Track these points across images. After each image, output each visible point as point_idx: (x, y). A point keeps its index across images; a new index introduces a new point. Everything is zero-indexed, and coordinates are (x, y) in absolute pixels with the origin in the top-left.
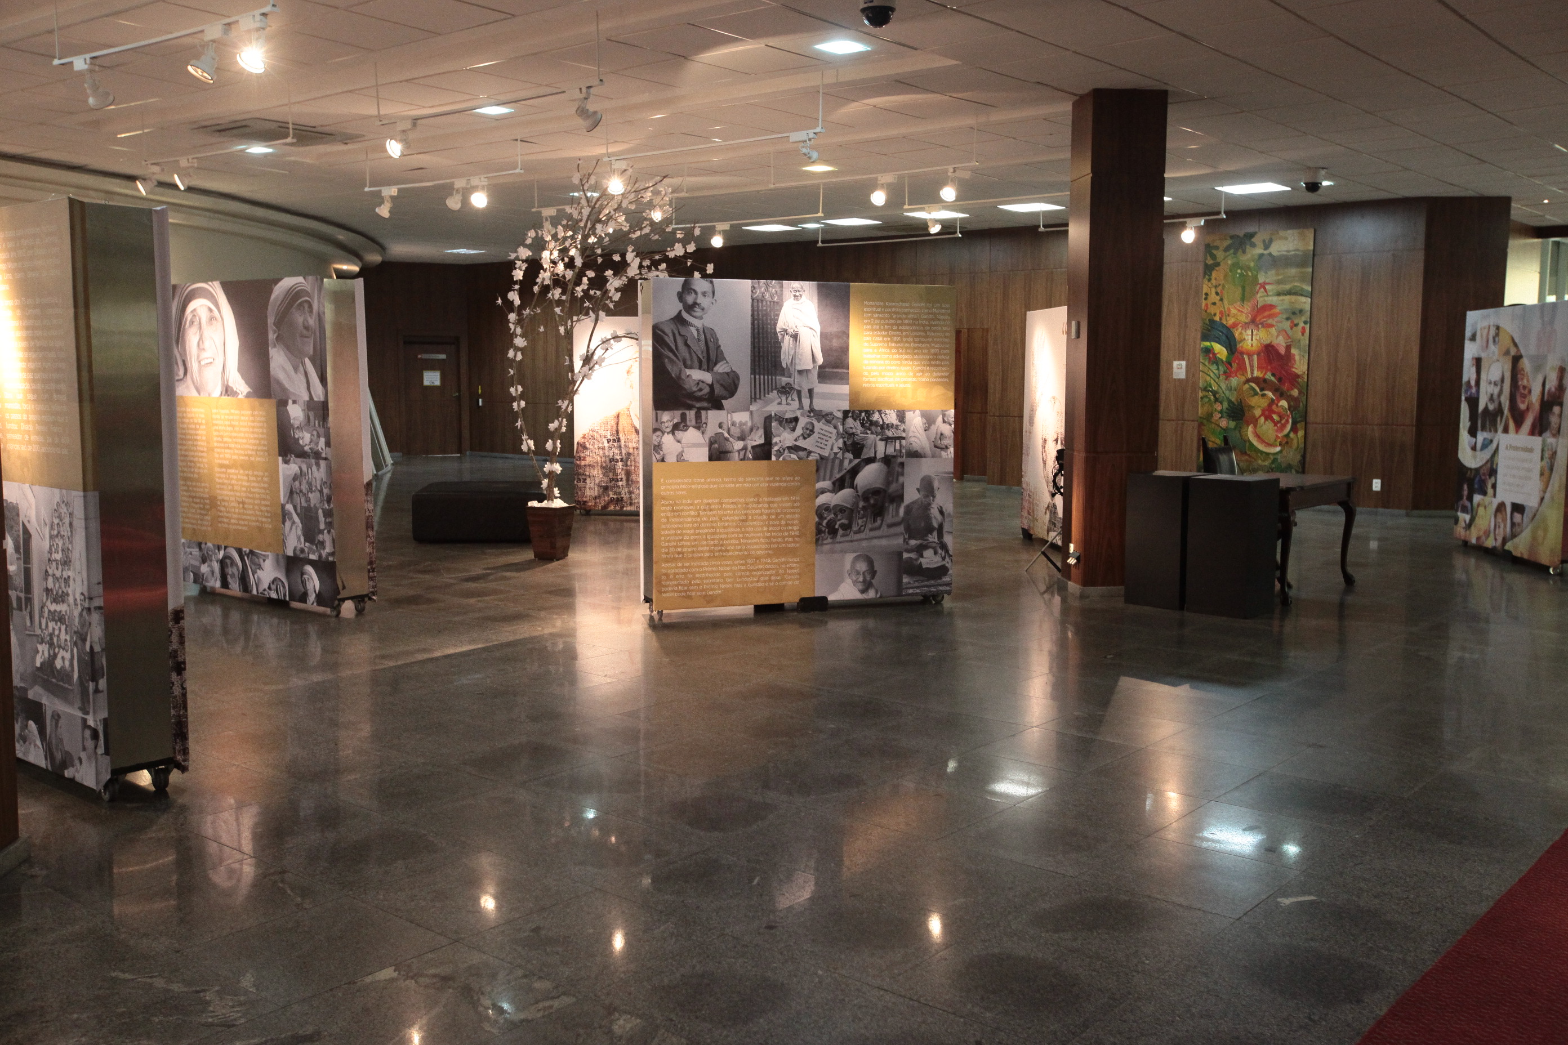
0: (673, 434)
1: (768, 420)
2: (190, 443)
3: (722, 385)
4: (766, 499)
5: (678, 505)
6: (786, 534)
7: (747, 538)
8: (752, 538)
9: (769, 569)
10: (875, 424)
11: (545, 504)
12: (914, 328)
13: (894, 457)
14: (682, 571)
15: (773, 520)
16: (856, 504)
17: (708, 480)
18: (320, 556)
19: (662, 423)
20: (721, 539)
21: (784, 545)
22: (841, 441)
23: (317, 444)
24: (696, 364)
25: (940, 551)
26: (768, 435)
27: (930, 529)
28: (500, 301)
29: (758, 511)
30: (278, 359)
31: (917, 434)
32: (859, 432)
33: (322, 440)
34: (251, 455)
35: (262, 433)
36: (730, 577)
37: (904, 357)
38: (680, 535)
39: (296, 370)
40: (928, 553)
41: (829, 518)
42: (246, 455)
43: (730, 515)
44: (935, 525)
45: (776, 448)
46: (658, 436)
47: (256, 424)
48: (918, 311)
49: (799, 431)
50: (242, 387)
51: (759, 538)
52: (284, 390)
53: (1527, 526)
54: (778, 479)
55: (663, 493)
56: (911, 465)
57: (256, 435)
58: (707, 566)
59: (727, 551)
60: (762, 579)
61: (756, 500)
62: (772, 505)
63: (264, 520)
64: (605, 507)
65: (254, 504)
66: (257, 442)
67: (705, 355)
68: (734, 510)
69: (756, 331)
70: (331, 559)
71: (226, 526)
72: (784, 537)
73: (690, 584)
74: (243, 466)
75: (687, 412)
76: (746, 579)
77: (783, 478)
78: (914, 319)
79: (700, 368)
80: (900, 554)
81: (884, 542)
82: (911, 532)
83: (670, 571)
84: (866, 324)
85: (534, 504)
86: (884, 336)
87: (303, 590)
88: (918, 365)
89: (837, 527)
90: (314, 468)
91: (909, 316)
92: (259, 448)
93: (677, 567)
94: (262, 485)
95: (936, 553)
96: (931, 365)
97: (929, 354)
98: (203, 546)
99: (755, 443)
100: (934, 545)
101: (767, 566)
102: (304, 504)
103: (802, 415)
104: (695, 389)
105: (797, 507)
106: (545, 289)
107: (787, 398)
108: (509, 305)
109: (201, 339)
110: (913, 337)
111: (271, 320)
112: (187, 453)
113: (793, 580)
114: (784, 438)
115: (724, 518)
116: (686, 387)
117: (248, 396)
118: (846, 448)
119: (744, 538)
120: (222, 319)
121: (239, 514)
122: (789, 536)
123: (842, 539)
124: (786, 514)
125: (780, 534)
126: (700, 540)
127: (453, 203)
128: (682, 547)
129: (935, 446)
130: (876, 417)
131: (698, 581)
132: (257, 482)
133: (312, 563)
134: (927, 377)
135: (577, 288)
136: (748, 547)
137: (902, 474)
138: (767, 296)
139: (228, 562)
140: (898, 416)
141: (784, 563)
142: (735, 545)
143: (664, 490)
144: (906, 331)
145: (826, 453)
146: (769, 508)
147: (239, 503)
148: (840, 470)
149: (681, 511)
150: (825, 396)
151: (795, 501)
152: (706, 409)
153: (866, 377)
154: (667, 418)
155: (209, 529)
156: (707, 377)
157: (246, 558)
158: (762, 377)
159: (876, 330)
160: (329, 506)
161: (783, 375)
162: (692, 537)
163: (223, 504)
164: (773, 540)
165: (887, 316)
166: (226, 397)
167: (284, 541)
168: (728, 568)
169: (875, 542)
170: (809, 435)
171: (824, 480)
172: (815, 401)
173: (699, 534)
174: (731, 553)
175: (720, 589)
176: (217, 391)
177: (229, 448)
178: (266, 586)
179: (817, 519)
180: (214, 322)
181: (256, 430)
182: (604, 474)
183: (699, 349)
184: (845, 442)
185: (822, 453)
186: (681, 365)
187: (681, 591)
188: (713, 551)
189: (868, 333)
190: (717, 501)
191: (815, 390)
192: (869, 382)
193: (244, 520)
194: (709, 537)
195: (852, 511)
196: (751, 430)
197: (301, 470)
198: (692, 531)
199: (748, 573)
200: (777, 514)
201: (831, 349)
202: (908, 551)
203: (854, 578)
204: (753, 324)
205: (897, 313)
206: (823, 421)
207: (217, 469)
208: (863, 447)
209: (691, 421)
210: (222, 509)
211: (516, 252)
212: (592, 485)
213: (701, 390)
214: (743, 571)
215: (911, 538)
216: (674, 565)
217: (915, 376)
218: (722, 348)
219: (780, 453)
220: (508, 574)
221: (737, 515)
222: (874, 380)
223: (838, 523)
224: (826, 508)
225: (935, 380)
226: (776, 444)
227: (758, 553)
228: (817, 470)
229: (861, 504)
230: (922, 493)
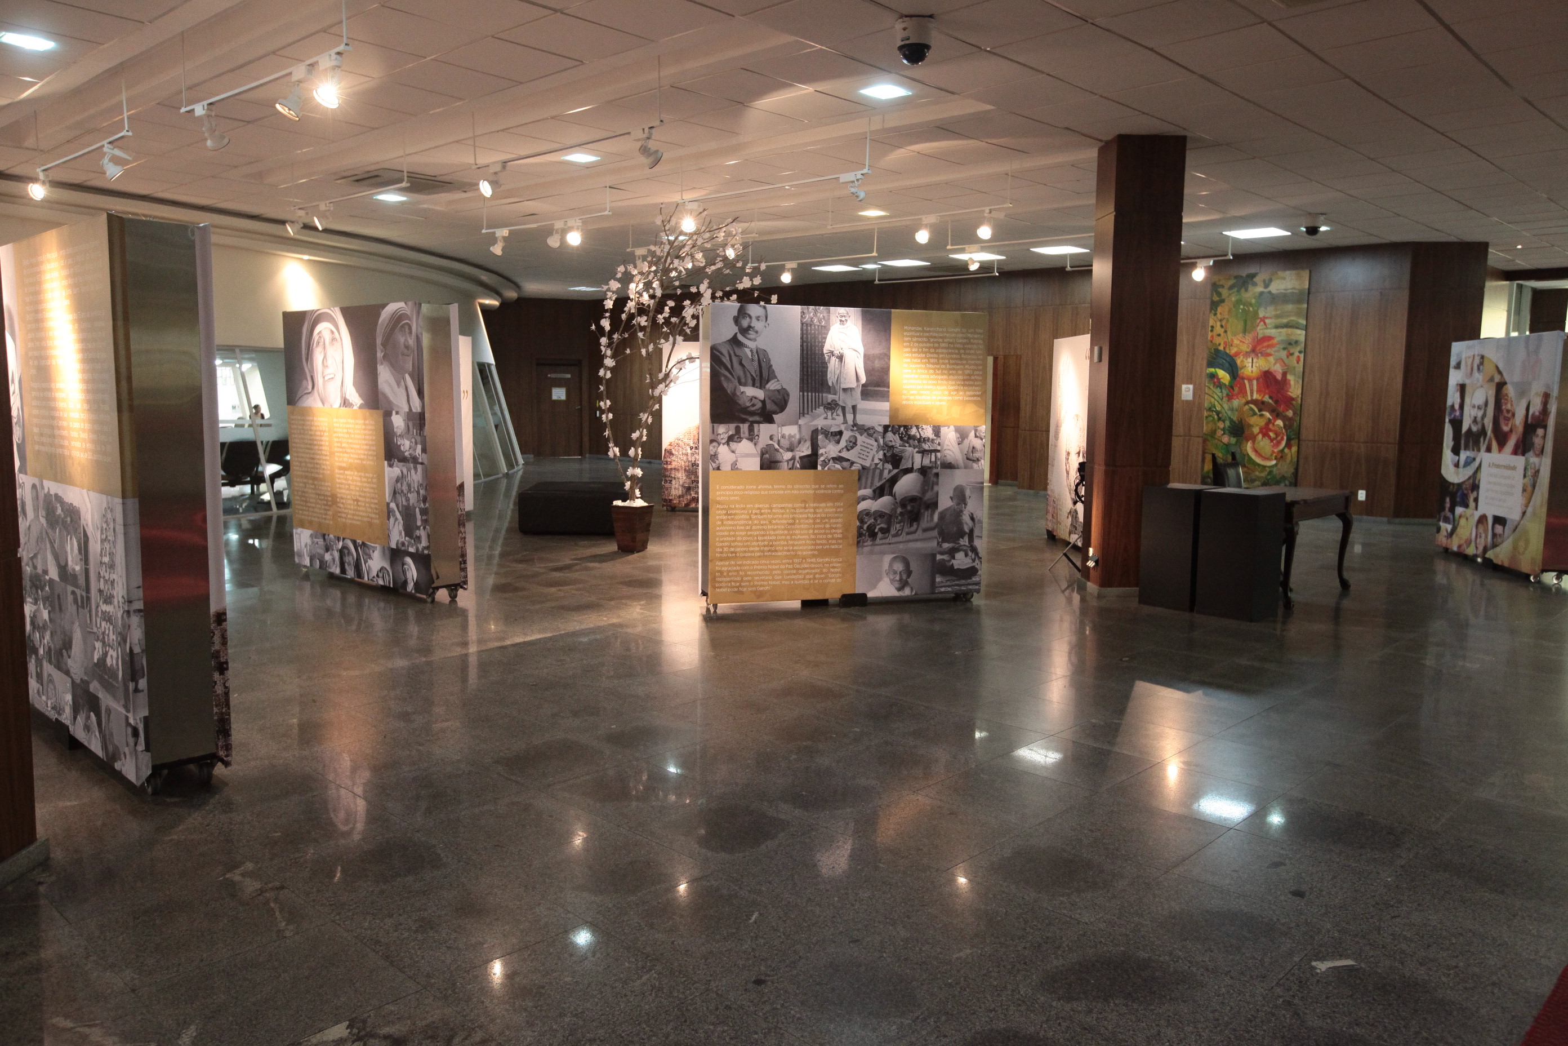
0: (728, 445)
1: (815, 433)
2: (316, 447)
3: (773, 401)
4: (812, 505)
5: (732, 509)
6: (830, 536)
7: (794, 540)
8: (799, 540)
9: (814, 568)
10: (913, 438)
11: (627, 504)
12: (950, 351)
13: (930, 468)
14: (735, 568)
15: (818, 523)
16: (894, 510)
17: (759, 487)
18: (417, 549)
19: (718, 435)
20: (771, 540)
21: (828, 547)
22: (881, 453)
23: (415, 450)
24: (750, 381)
25: (970, 553)
26: (815, 447)
27: (961, 534)
28: (593, 327)
29: (804, 516)
30: (385, 375)
31: (950, 447)
32: (898, 445)
33: (419, 447)
34: (363, 459)
35: (372, 440)
36: (778, 575)
37: (940, 377)
38: (733, 536)
39: (398, 384)
40: (960, 555)
41: (869, 523)
42: (360, 459)
43: (779, 519)
44: (967, 530)
45: (822, 459)
46: (714, 447)
47: (367, 432)
48: (953, 335)
49: (843, 443)
50: (356, 399)
51: (804, 539)
52: (389, 402)
53: (1508, 537)
54: (823, 486)
55: (718, 499)
56: (945, 475)
57: (366, 442)
58: (757, 565)
59: (776, 551)
60: (808, 577)
61: (803, 505)
62: (817, 510)
63: (373, 516)
64: (687, 505)
65: (365, 502)
66: (368, 447)
67: (758, 373)
68: (783, 514)
69: (805, 352)
70: (426, 552)
71: (344, 520)
72: (827, 539)
73: (742, 581)
74: (356, 469)
75: (741, 425)
76: (793, 577)
77: (828, 486)
78: (950, 343)
79: (753, 386)
80: (934, 556)
81: (919, 545)
82: (944, 536)
83: (723, 569)
84: (906, 347)
85: (618, 503)
86: (922, 358)
87: (404, 579)
88: (952, 385)
89: (876, 530)
90: (413, 471)
91: (945, 340)
92: (370, 453)
93: (730, 565)
94: (372, 486)
95: (966, 555)
96: (964, 385)
97: (963, 374)
98: (326, 537)
99: (803, 454)
100: (965, 548)
101: (813, 566)
102: (405, 503)
103: (846, 429)
104: (748, 404)
105: (840, 512)
106: (631, 317)
107: (832, 414)
108: (601, 329)
109: (325, 357)
110: (949, 359)
111: (379, 341)
112: (314, 456)
113: (836, 578)
114: (829, 450)
115: (774, 522)
116: (740, 402)
117: (361, 407)
118: (886, 459)
119: (791, 540)
120: (341, 339)
121: (354, 510)
122: (833, 539)
123: (881, 542)
124: (829, 518)
125: (825, 536)
126: (751, 541)
127: (553, 242)
128: (735, 547)
129: (968, 459)
130: (913, 431)
131: (749, 578)
132: (369, 483)
133: (411, 555)
134: (961, 396)
135: (659, 316)
136: (795, 548)
137: (937, 484)
138: (816, 320)
139: (346, 551)
140: (933, 430)
141: (827, 563)
142: (784, 546)
143: (720, 496)
144: (942, 353)
145: (867, 464)
146: (815, 513)
147: (354, 500)
148: (880, 479)
149: (735, 514)
150: (866, 412)
151: (839, 507)
152: (759, 423)
153: (905, 394)
154: (724, 430)
155: (331, 522)
156: (760, 394)
157: (359, 548)
158: (810, 394)
159: (915, 353)
160: (425, 505)
161: (829, 392)
162: (745, 539)
163: (342, 501)
164: (818, 542)
165: (925, 339)
166: (344, 408)
167: (389, 535)
168: (777, 567)
169: (912, 545)
170: (852, 448)
171: (865, 488)
172: (858, 417)
173: (750, 536)
174: (779, 554)
175: (769, 585)
176: (337, 402)
177: (346, 452)
178: (375, 574)
179: (858, 524)
180: (335, 342)
181: (368, 437)
182: (687, 476)
183: (753, 368)
184: (885, 454)
185: (864, 464)
186: (736, 382)
187: (733, 587)
188: (763, 551)
189: (907, 355)
190: (767, 506)
191: (859, 407)
192: (907, 400)
193: (358, 515)
194: (760, 538)
195: (890, 516)
196: (799, 442)
197: (402, 473)
198: (744, 533)
199: (795, 572)
200: (822, 518)
201: (873, 369)
202: (942, 553)
203: (892, 577)
204: (802, 346)
205: (935, 337)
206: (865, 434)
207: (337, 471)
208: (901, 458)
209: (744, 433)
210: (342, 506)
211: (608, 284)
212: (677, 486)
213: (753, 405)
214: (790, 569)
215: (944, 541)
216: (727, 563)
217: (950, 395)
218: (774, 367)
219: (825, 463)
220: (591, 565)
221: (786, 519)
222: (912, 397)
223: (878, 527)
224: (867, 513)
225: (967, 399)
226: (822, 455)
227: (804, 553)
228: (859, 479)
229: (899, 510)
230: (955, 501)
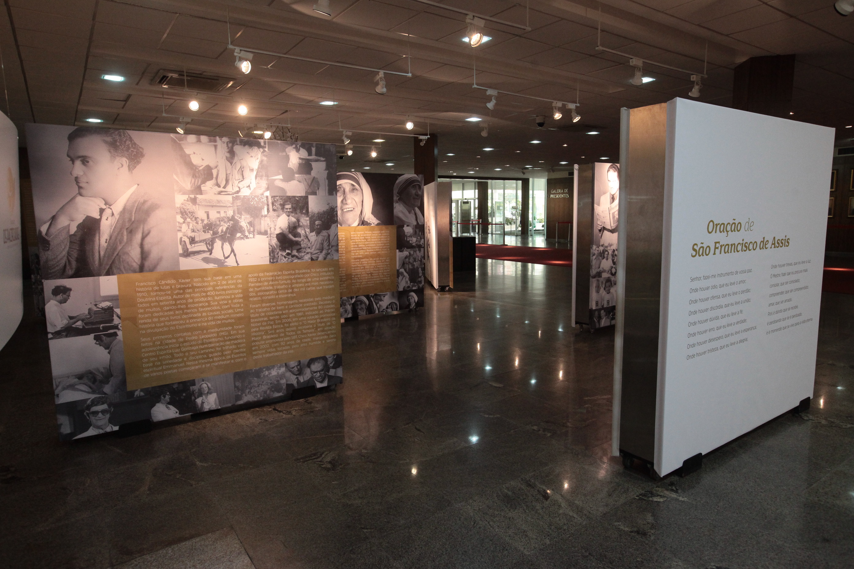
18: (419, 287)
30: (399, 207)
34: (379, 251)
35: (387, 241)
47: (382, 237)
50: (374, 221)
52: (402, 221)
57: (381, 242)
63: (386, 278)
65: (380, 273)
66: (383, 245)
74: (372, 257)
92: (385, 247)
94: (385, 263)
109: (344, 199)
111: (395, 191)
117: (378, 224)
120: (362, 190)
121: (368, 279)
147: (368, 274)
157: (372, 298)
166: (362, 226)
167: (398, 286)
176: (356, 224)
177: (362, 249)
178: (386, 308)
180: (355, 191)
181: (383, 240)
207: (352, 261)
